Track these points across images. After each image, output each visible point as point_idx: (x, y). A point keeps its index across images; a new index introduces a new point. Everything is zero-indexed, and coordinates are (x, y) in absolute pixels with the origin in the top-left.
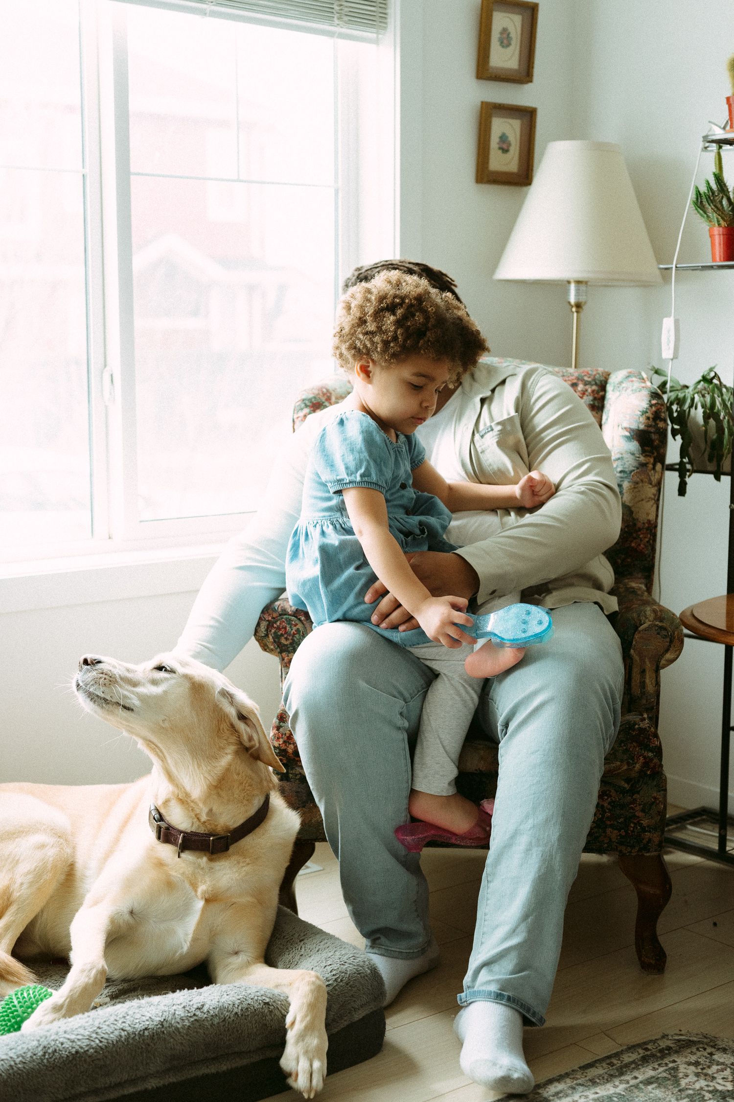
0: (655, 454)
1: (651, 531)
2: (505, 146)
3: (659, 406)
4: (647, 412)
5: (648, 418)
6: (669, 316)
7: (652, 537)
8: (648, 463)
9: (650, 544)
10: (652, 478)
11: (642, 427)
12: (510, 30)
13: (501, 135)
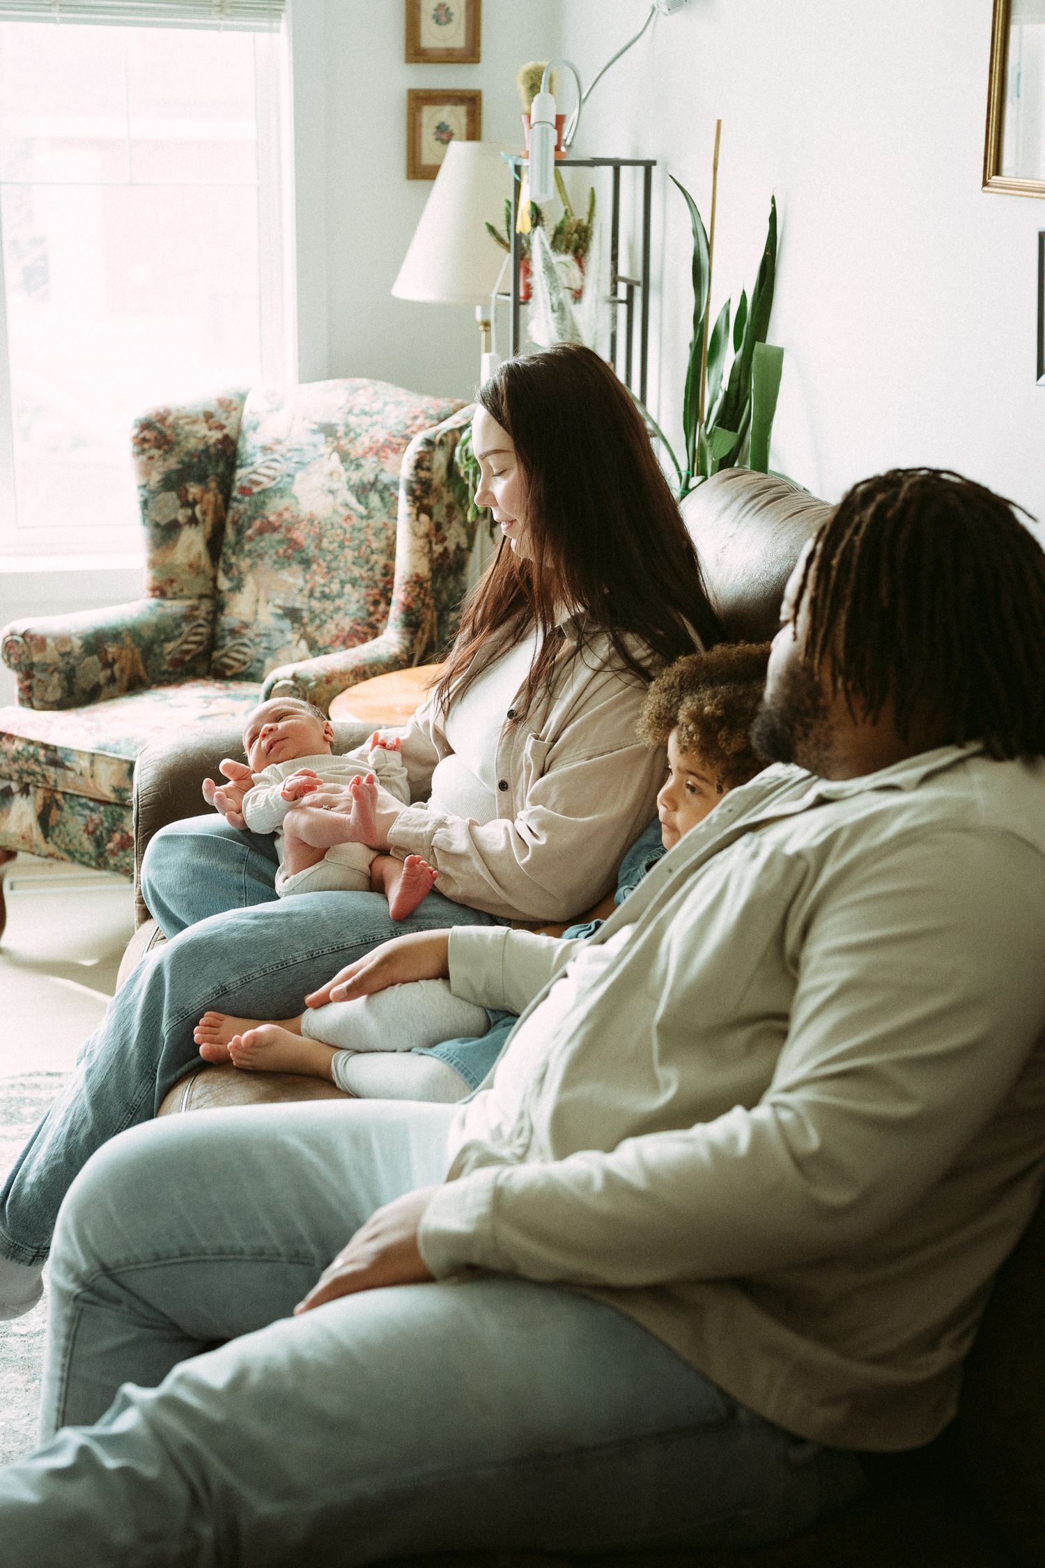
0: (419, 504)
1: (421, 584)
2: (443, 137)
3: (427, 455)
6: (490, 351)
7: (422, 591)
8: (411, 514)
10: (417, 530)
12: (448, 5)
13: (436, 124)
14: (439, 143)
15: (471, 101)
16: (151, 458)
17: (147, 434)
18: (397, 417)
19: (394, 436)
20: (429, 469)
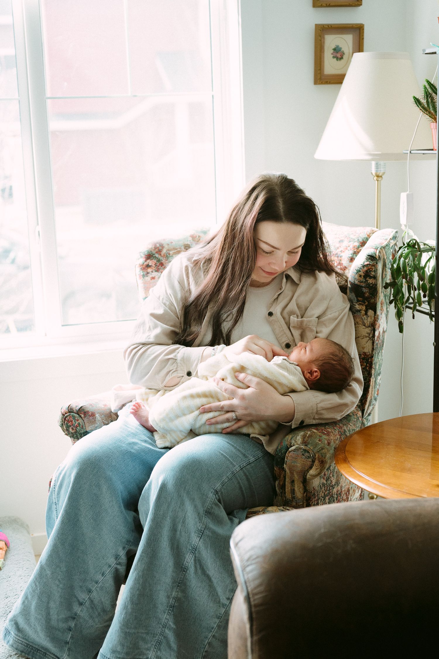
0: (367, 303)
1: (367, 360)
2: (338, 55)
3: (370, 267)
4: (361, 271)
5: (360, 276)
6: (405, 191)
7: (368, 365)
8: (361, 310)
9: (367, 370)
10: (365, 321)
11: (356, 282)
13: (334, 46)
14: (336, 60)
15: (357, 31)
16: (153, 278)
17: (150, 262)
20: (375, 277)
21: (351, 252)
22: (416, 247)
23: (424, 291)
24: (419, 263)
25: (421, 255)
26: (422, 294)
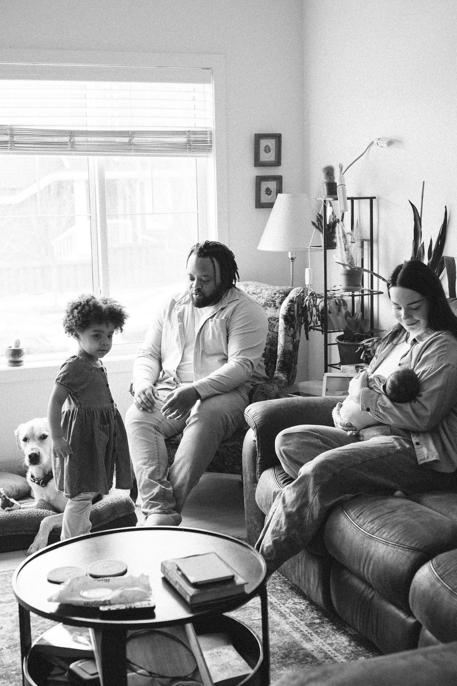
0: (290, 324)
2: (269, 192)
3: (291, 306)
6: (308, 267)
7: (291, 356)
8: (287, 328)
10: (289, 334)
12: (269, 146)
13: (266, 188)
14: (267, 195)
15: (279, 179)
18: (268, 294)
19: (268, 301)
20: (293, 311)
21: (281, 299)
22: (314, 295)
23: (319, 317)
24: (316, 303)
25: (317, 299)
26: (318, 319)
